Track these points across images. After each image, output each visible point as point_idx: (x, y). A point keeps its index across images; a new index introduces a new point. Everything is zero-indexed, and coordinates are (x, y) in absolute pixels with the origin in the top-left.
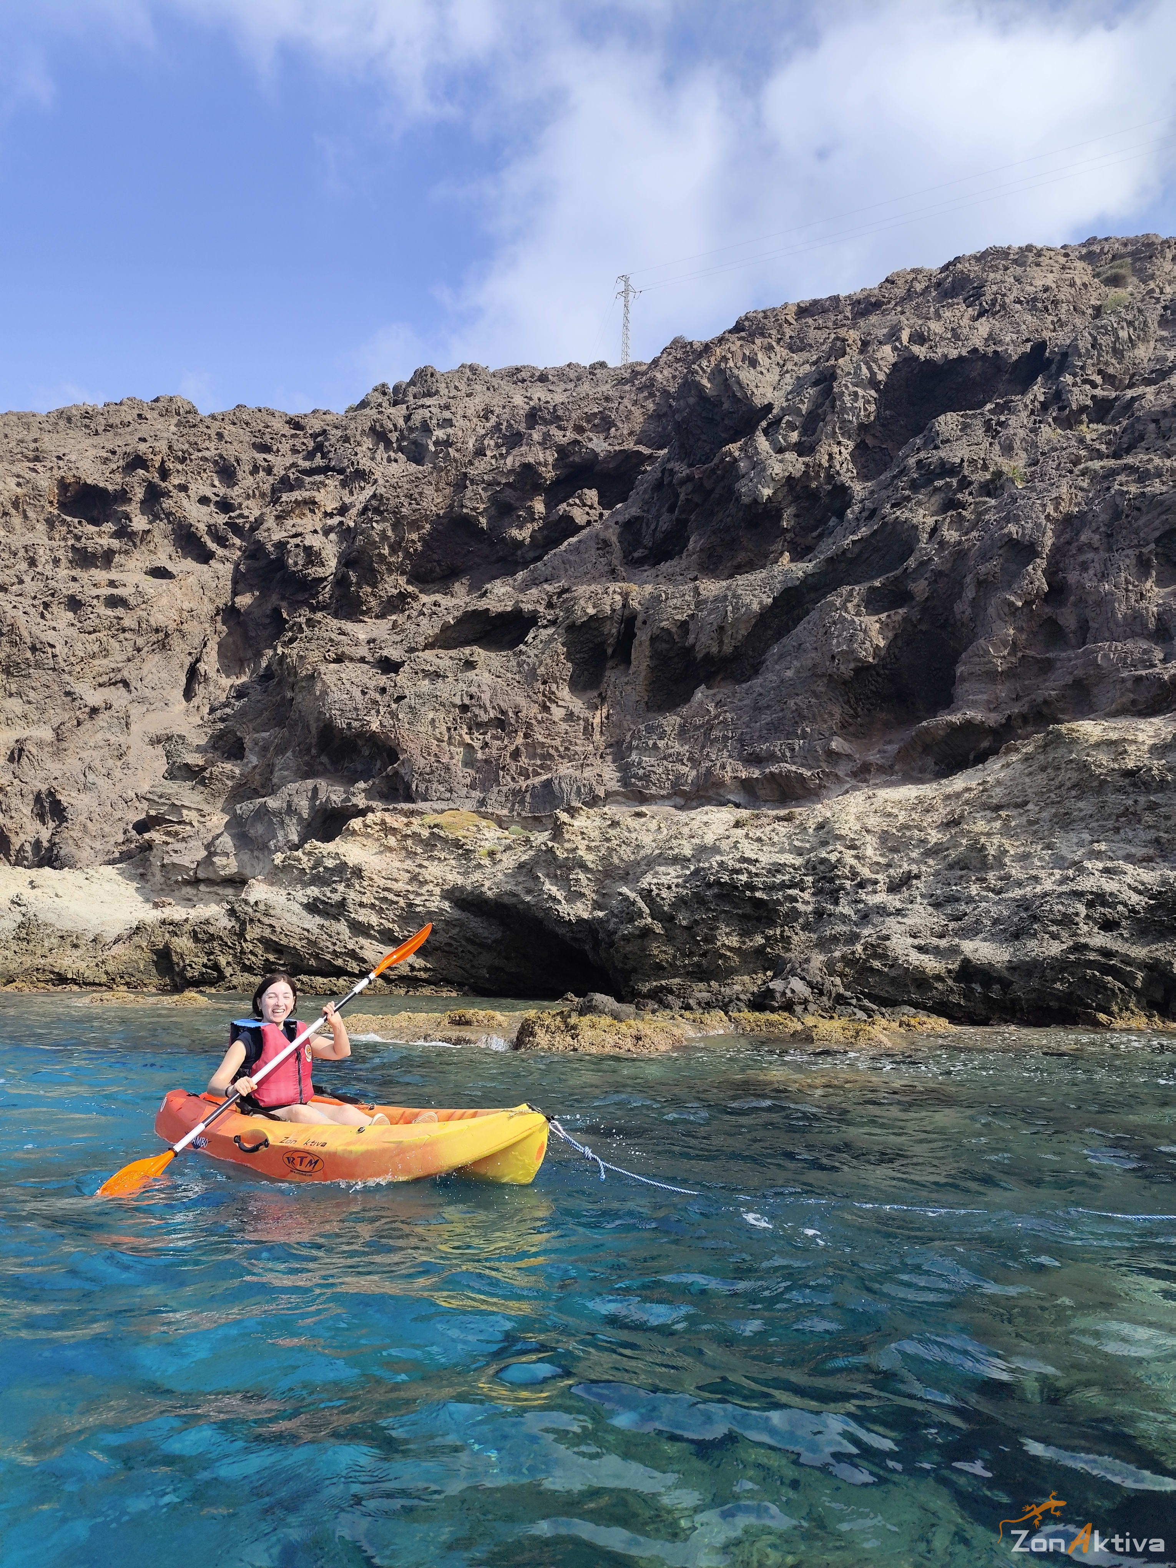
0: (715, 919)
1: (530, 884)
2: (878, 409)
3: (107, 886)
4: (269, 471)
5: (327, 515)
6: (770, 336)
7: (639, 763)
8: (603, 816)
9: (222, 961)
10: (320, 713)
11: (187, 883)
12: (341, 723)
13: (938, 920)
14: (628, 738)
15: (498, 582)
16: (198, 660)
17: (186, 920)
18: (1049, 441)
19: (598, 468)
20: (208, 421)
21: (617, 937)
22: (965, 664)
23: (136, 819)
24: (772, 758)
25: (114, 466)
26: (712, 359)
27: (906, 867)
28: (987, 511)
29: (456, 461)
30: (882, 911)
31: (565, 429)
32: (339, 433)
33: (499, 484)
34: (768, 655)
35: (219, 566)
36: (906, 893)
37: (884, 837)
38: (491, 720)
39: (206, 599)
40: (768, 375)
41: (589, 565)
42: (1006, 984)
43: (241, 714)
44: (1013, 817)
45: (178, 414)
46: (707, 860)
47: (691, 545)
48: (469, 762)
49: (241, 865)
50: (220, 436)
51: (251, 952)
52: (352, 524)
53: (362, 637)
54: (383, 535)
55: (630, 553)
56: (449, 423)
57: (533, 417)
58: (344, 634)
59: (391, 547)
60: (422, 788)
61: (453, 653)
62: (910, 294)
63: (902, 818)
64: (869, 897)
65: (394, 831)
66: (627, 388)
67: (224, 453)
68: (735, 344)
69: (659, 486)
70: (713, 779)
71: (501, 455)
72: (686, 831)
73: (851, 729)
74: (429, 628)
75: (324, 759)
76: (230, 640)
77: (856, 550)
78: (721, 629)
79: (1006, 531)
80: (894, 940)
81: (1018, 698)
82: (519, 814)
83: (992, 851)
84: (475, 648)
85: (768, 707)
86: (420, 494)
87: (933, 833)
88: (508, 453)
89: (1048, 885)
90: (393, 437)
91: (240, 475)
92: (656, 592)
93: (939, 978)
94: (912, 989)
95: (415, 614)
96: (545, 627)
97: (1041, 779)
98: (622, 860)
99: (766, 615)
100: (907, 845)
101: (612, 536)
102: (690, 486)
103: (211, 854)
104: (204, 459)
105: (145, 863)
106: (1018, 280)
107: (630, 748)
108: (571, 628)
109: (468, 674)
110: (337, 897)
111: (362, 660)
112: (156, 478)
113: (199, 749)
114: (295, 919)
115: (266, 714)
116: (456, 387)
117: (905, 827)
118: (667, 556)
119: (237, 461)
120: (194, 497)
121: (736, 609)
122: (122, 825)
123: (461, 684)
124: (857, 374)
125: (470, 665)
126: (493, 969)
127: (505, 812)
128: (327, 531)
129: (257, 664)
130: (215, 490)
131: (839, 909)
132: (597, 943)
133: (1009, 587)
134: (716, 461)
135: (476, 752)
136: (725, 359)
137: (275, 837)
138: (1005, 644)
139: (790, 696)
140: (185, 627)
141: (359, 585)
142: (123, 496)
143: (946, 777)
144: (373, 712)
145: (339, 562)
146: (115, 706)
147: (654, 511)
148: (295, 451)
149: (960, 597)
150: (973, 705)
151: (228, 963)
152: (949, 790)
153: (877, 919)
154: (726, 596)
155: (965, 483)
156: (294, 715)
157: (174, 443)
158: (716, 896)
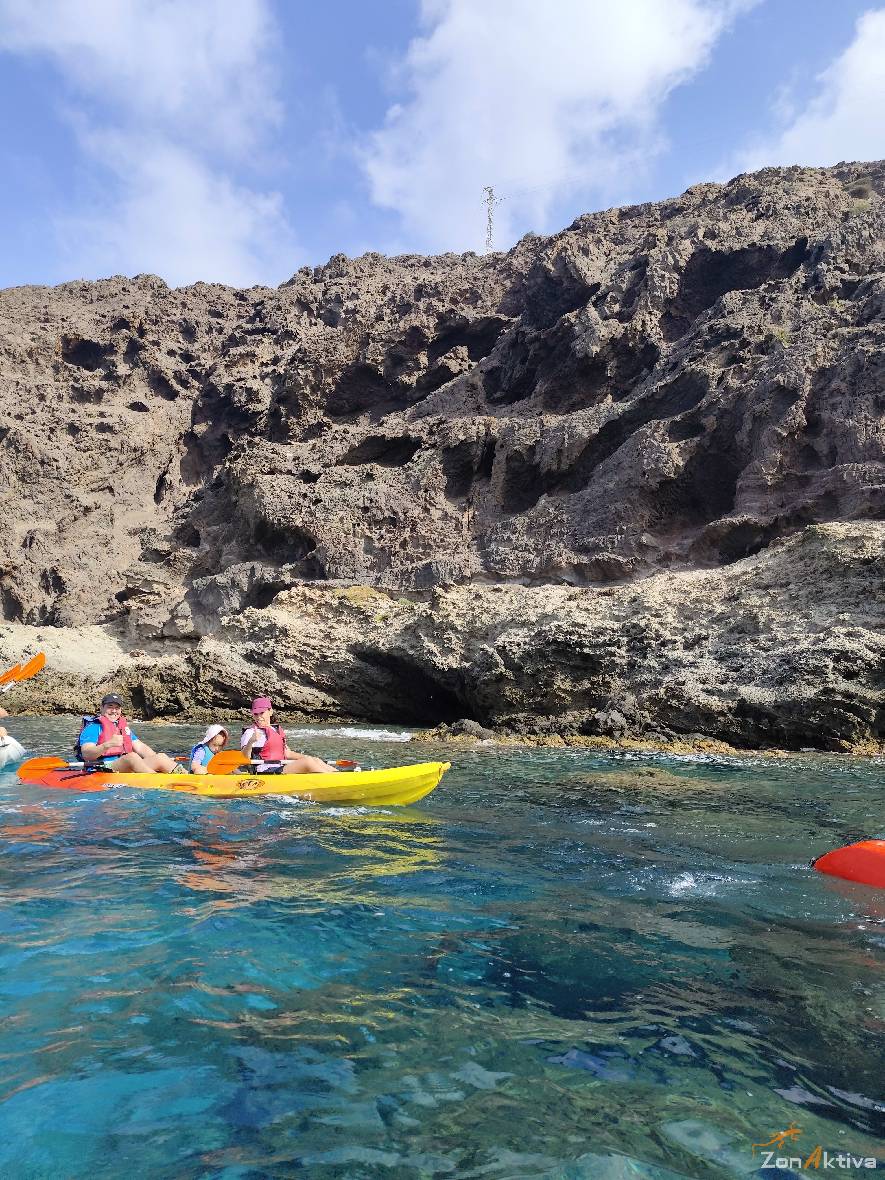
0: (554, 669)
1: (414, 642)
2: (680, 287)
3: (96, 641)
4: (220, 331)
5: (263, 364)
6: (599, 232)
7: (497, 552)
8: (469, 592)
9: (182, 697)
10: (257, 512)
11: (155, 639)
12: (273, 520)
13: (721, 670)
14: (489, 533)
15: (392, 415)
16: (165, 473)
17: (155, 666)
18: (808, 313)
19: (468, 330)
20: (175, 294)
21: (478, 682)
22: (743, 479)
23: (117, 591)
24: (597, 548)
25: (105, 327)
26: (556, 249)
27: (697, 631)
28: (761, 364)
29: (361, 324)
30: (679, 663)
31: (443, 301)
32: (273, 303)
33: (393, 342)
34: (594, 472)
35: (183, 402)
36: (697, 650)
37: (681, 608)
38: (385, 518)
39: (172, 427)
40: (597, 262)
41: (461, 403)
42: (772, 719)
43: (198, 512)
44: (779, 594)
45: (153, 288)
46: (547, 624)
47: (538, 389)
48: (368, 550)
49: (196, 626)
50: (184, 305)
51: (204, 691)
52: (282, 372)
53: (290, 455)
54: (306, 380)
55: (492, 394)
56: (355, 296)
57: (420, 292)
58: (276, 453)
59: (312, 388)
60: (333, 569)
61: (358, 468)
62: (705, 202)
63: (695, 594)
64: (669, 653)
65: (312, 601)
66: (491, 270)
67: (187, 318)
68: (572, 238)
69: (514, 344)
70: (552, 564)
71: (395, 320)
72: (531, 602)
73: (657, 528)
74: (340, 449)
75: (260, 547)
76: (190, 458)
77: (662, 393)
78: (560, 452)
79: (775, 379)
80: (688, 684)
81: (783, 505)
82: (406, 589)
83: (762, 619)
84: (374, 464)
85: (595, 510)
86: (335, 349)
87: (718, 605)
88: (400, 319)
89: (805, 645)
90: (314, 306)
91: (199, 334)
92: (511, 424)
93: (722, 713)
94: (702, 722)
95: (329, 438)
96: (427, 449)
97: (800, 565)
98: (483, 624)
99: (594, 440)
100: (698, 614)
101: (478, 381)
102: (537, 345)
103: (174, 617)
104: (172, 322)
105: (124, 623)
106: (786, 192)
107: (490, 541)
108: (447, 450)
109: (369, 484)
110: (268, 650)
111: (289, 473)
112: (135, 335)
113: (166, 539)
114: (236, 666)
115: (216, 513)
116: (361, 270)
117: (698, 601)
118: (519, 397)
119: (197, 324)
120: (164, 350)
121: (571, 436)
122: (107, 595)
123: (363, 491)
124: (664, 261)
125: (370, 477)
126: (385, 706)
127: (395, 587)
128: (263, 377)
129: (210, 476)
130: (180, 345)
131: (647, 662)
132: (463, 686)
133: (777, 421)
134: (557, 325)
135: (374, 542)
136: (565, 249)
137: (222, 604)
138: (773, 464)
139: (611, 502)
140: (156, 447)
141: (288, 417)
142: (111, 349)
143: (728, 564)
144: (297, 512)
145: (273, 399)
146: (103, 506)
147: (510, 363)
148: (240, 317)
149: (740, 429)
150: (749, 510)
151: (186, 699)
152: (730, 574)
153: (675, 670)
154: (563, 427)
155: (744, 344)
156: (237, 514)
157: (150, 310)
158: (554, 651)
